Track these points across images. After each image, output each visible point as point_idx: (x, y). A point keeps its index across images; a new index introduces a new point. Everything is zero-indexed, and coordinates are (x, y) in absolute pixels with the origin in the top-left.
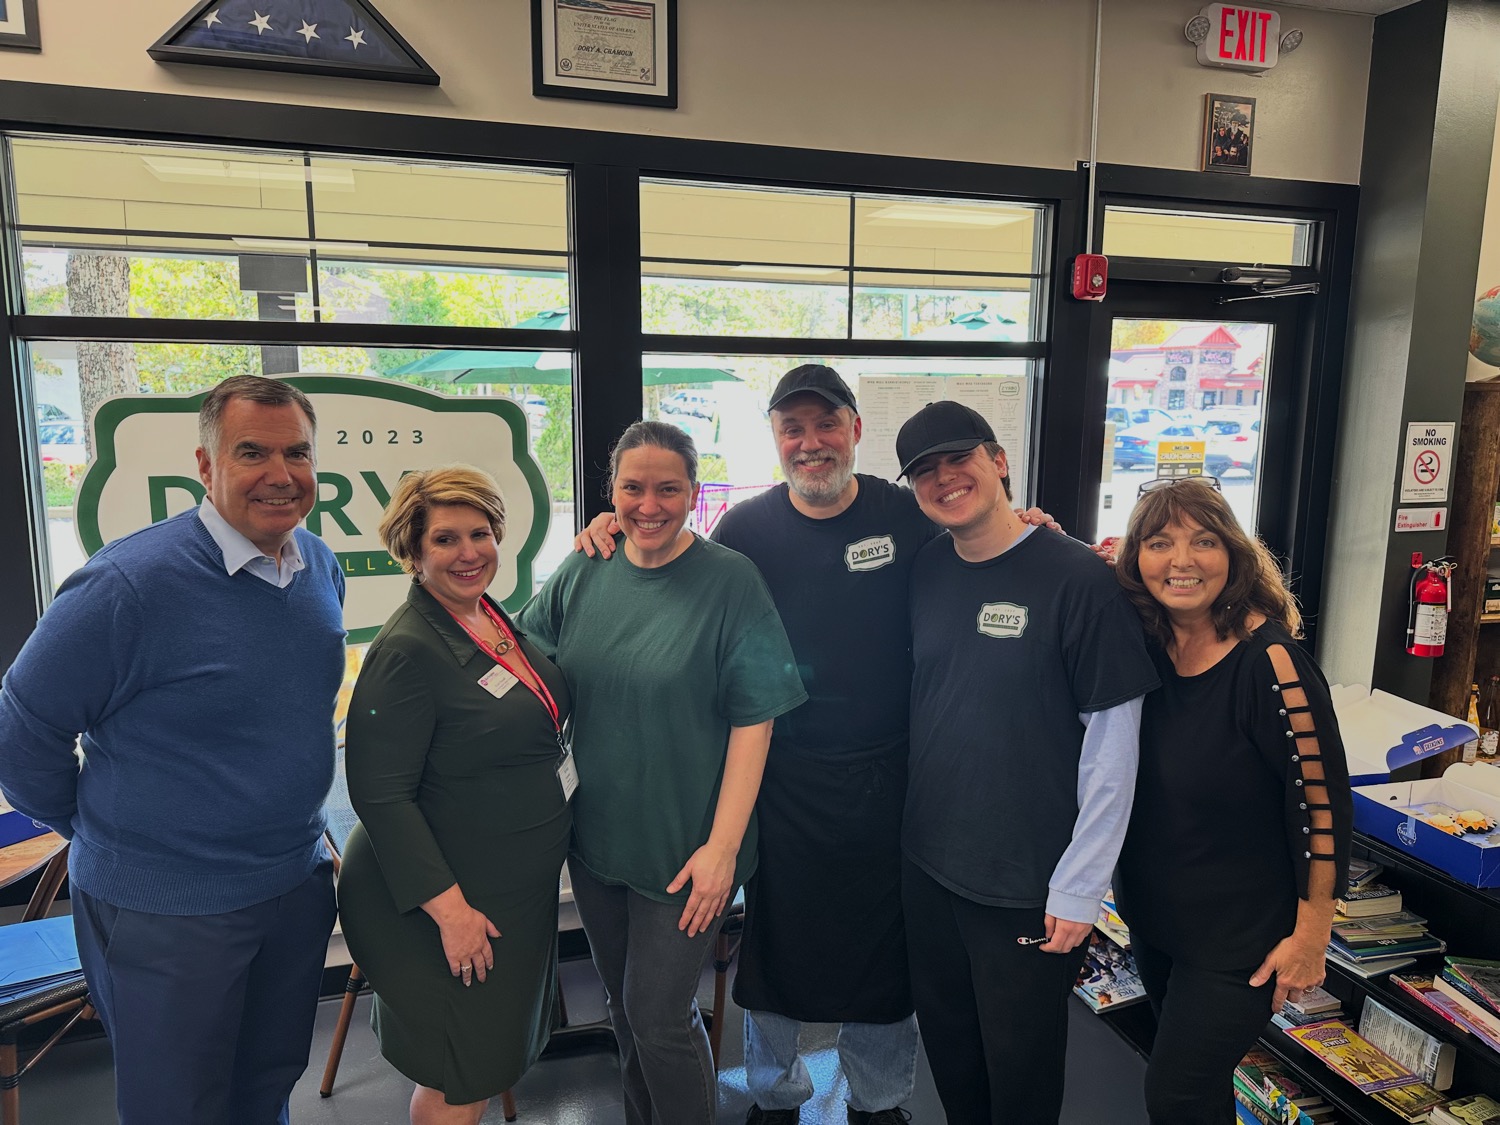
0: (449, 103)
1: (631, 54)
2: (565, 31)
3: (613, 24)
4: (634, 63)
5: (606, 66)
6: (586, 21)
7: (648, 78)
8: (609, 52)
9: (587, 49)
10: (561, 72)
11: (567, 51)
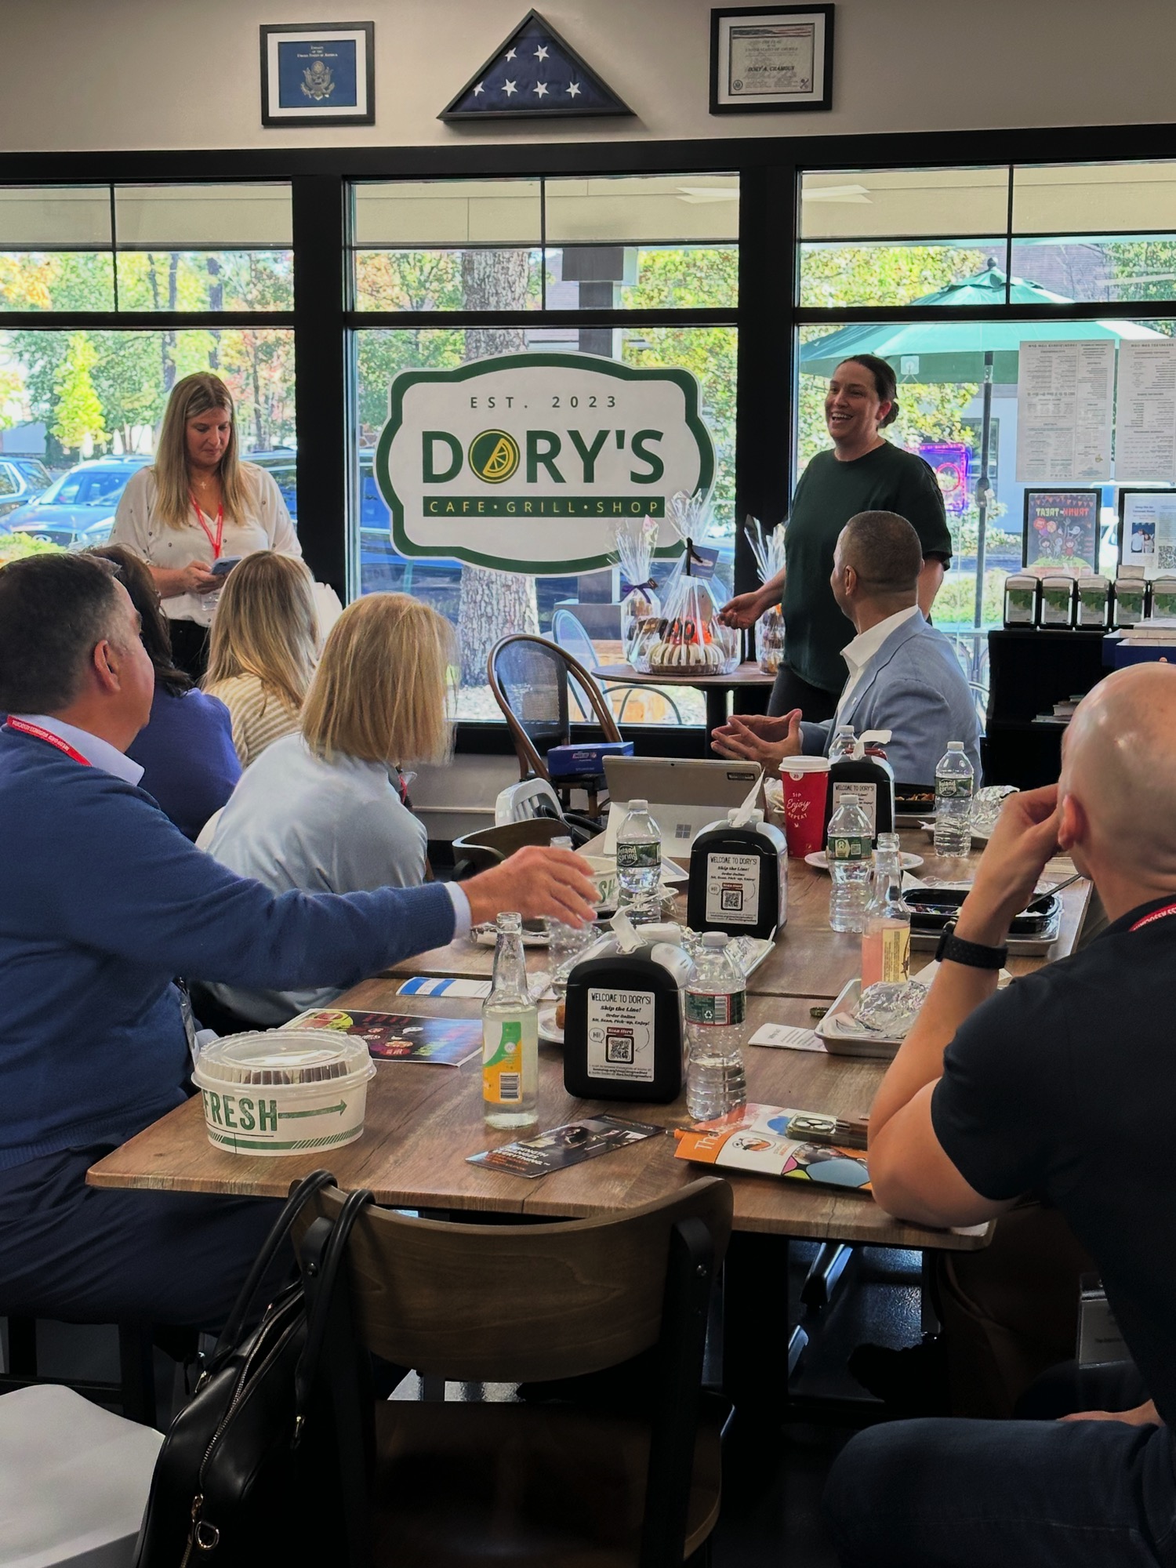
0: (645, 129)
1: (793, 68)
2: (739, 55)
3: (778, 46)
4: (795, 76)
5: (771, 82)
6: (756, 47)
7: (806, 87)
8: (775, 69)
9: (756, 69)
10: (734, 91)
11: (739, 74)
